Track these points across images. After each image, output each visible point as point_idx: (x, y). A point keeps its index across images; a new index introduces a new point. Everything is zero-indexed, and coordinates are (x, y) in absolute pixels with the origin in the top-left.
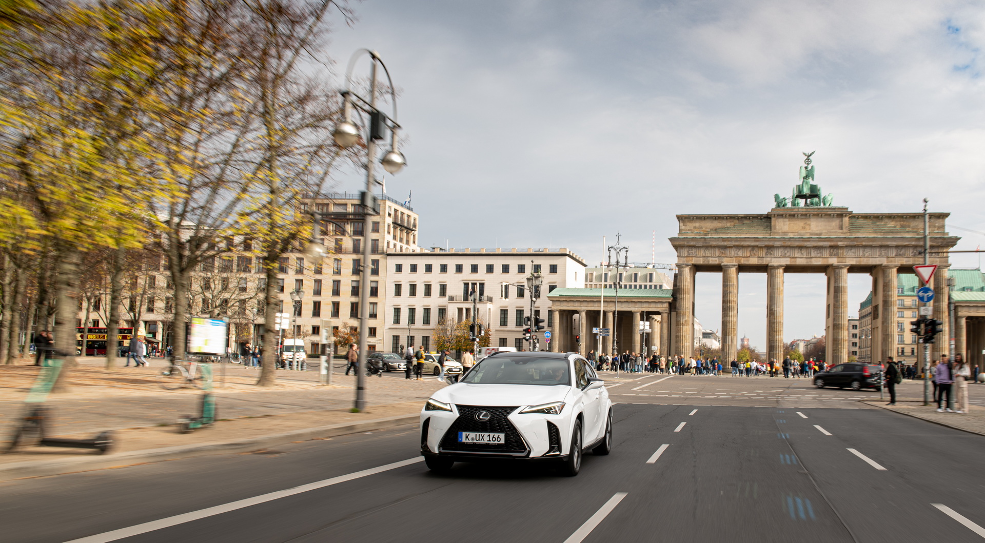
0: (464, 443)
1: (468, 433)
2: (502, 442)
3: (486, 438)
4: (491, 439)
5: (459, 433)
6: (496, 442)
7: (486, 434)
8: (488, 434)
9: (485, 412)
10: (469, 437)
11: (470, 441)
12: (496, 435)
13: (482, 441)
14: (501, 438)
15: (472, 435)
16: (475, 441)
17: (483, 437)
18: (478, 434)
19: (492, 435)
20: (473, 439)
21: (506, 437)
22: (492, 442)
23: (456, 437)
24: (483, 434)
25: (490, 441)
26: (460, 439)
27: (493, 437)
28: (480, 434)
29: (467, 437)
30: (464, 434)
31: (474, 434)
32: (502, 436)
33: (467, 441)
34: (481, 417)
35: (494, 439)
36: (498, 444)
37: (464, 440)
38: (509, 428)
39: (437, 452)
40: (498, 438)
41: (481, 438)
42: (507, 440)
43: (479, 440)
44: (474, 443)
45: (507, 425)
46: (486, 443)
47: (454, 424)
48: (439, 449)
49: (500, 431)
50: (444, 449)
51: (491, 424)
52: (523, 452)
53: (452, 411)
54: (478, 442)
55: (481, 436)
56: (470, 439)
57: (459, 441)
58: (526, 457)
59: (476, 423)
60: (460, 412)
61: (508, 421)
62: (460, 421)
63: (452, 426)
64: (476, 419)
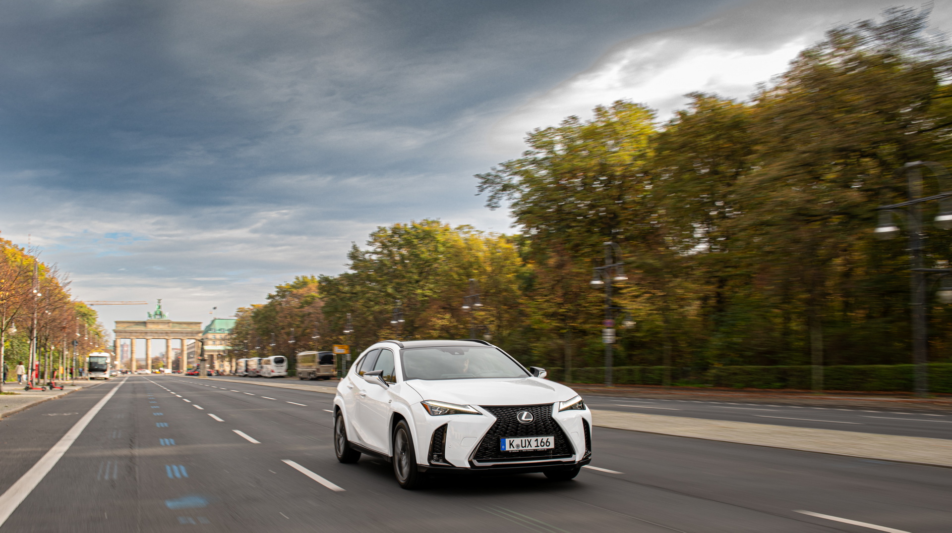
0: (508, 451)
1: (512, 440)
3: (534, 443)
4: (539, 445)
5: (502, 440)
6: (545, 447)
7: (533, 439)
8: (536, 438)
9: (525, 413)
10: (513, 444)
11: (515, 449)
12: (545, 439)
13: (529, 448)
14: (550, 442)
15: (517, 441)
16: (521, 448)
17: (529, 443)
18: (523, 439)
19: (540, 439)
20: (518, 446)
21: (555, 440)
22: (540, 447)
23: (498, 444)
24: (529, 439)
25: (538, 446)
26: (503, 447)
27: (542, 442)
28: (526, 439)
29: (511, 444)
30: (507, 441)
31: (520, 439)
32: (551, 439)
33: (512, 449)
34: (523, 418)
35: (542, 444)
36: (547, 449)
37: (508, 448)
38: (555, 429)
39: (468, 466)
40: (547, 442)
41: (527, 443)
42: (555, 444)
43: (525, 446)
44: (519, 451)
45: (553, 426)
46: (534, 450)
47: (491, 429)
48: (471, 463)
49: (547, 433)
50: (479, 461)
51: (536, 426)
52: (570, 456)
53: (482, 414)
54: (525, 448)
55: (527, 441)
56: (514, 446)
57: (501, 450)
58: (574, 461)
59: (518, 427)
60: (495, 415)
61: (553, 420)
62: (499, 425)
63: (488, 433)
64: (518, 421)
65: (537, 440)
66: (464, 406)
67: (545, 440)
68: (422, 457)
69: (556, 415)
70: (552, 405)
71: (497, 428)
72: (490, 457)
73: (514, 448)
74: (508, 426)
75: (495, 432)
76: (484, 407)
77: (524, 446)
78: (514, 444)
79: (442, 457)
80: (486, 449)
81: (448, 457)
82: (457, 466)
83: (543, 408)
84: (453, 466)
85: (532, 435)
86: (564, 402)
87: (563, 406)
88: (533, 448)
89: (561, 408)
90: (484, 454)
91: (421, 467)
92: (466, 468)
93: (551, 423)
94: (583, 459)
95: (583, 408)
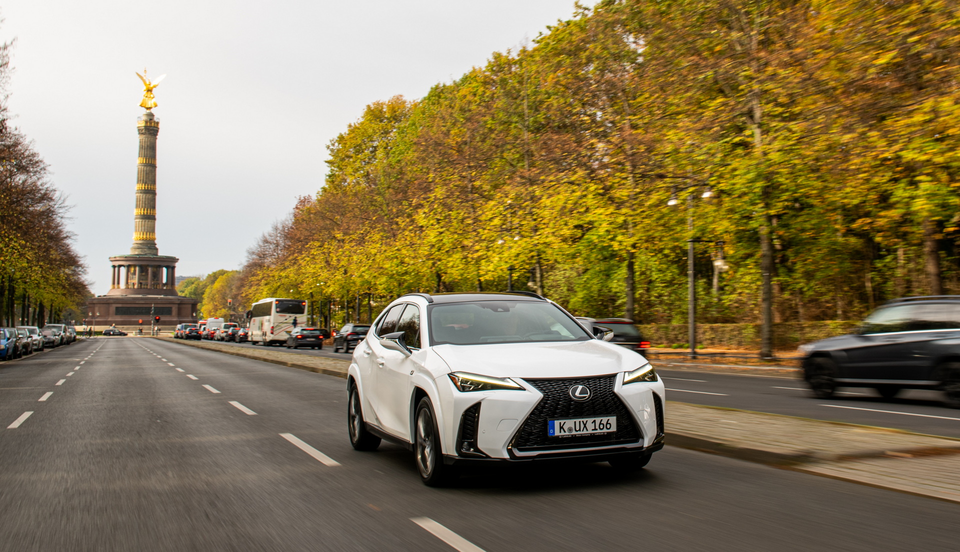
0: (558, 437)
1: (562, 422)
2: (614, 429)
3: (591, 425)
4: (597, 427)
5: (550, 422)
6: (605, 430)
7: (590, 420)
8: (593, 419)
9: (580, 387)
10: (564, 427)
11: (567, 433)
12: (605, 420)
13: (585, 432)
14: (611, 423)
15: (569, 423)
16: (574, 433)
17: (585, 425)
18: (577, 421)
19: (598, 420)
20: (570, 430)
21: (617, 420)
22: (599, 431)
23: (545, 427)
24: (585, 420)
25: (595, 429)
26: (551, 431)
27: (600, 424)
28: (581, 420)
29: (561, 428)
30: (557, 423)
31: (573, 421)
32: (613, 420)
33: (563, 433)
34: (577, 394)
35: (601, 426)
36: (608, 433)
37: (557, 433)
38: (618, 407)
39: (506, 456)
40: (607, 423)
41: (582, 426)
42: (618, 426)
43: (580, 430)
44: (572, 435)
45: (615, 403)
46: (591, 434)
47: (536, 408)
48: (510, 452)
49: (607, 413)
50: (520, 450)
51: (593, 403)
52: (637, 441)
53: (525, 390)
54: (579, 433)
55: (582, 423)
56: (566, 430)
57: (549, 435)
58: (642, 447)
59: (571, 405)
60: (541, 390)
61: (616, 397)
62: (546, 403)
63: (533, 413)
64: (571, 398)
65: (594, 421)
66: (503, 379)
67: (604, 422)
68: (449, 446)
69: (618, 388)
70: (614, 376)
71: (544, 407)
72: (534, 444)
73: (565, 432)
74: (558, 404)
75: (541, 412)
76: (527, 380)
77: (578, 429)
78: (566, 427)
79: (474, 445)
80: (530, 434)
81: (480, 446)
82: (493, 456)
83: (602, 381)
84: (488, 457)
85: (589, 415)
86: (630, 372)
87: (628, 378)
88: (590, 431)
89: (626, 380)
90: (528, 440)
91: (449, 457)
92: (504, 460)
93: (613, 399)
94: (653, 444)
95: (654, 379)
